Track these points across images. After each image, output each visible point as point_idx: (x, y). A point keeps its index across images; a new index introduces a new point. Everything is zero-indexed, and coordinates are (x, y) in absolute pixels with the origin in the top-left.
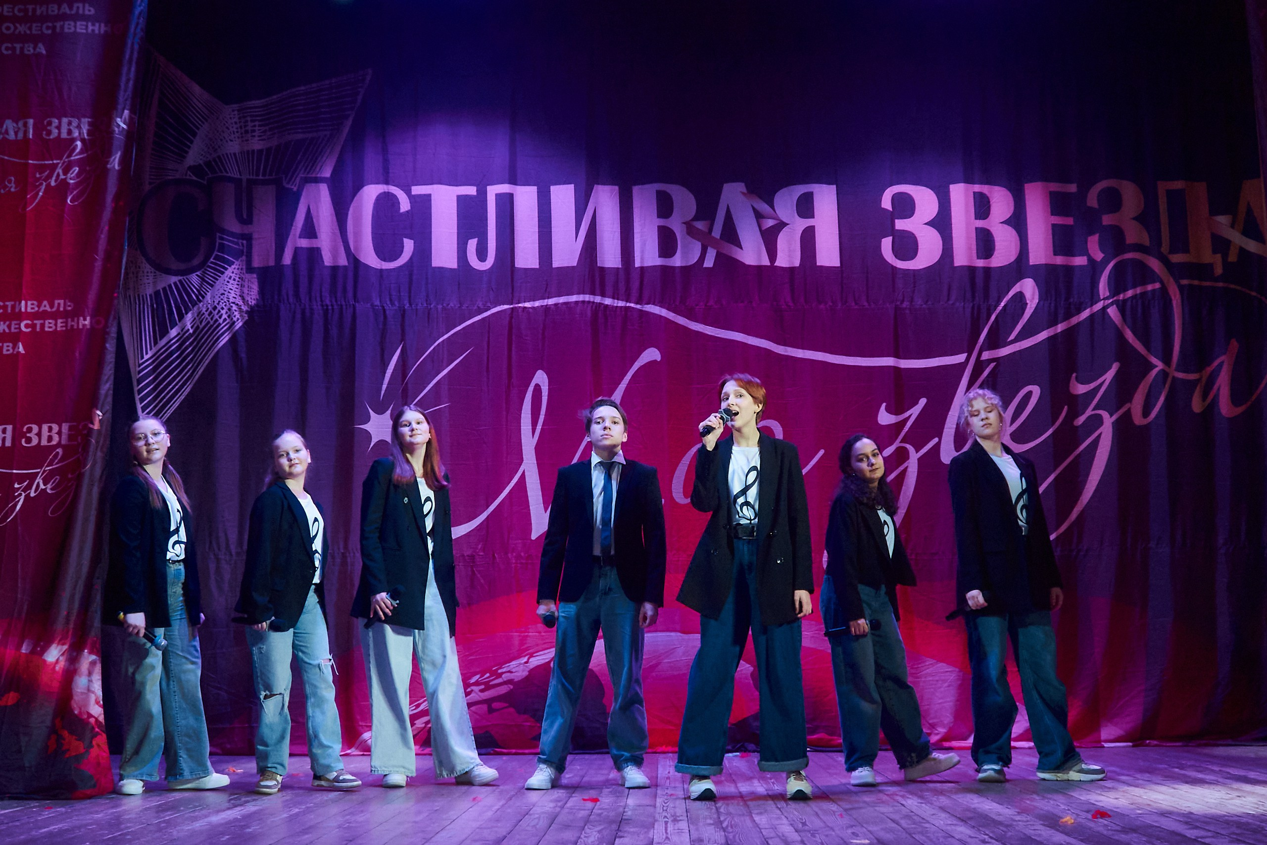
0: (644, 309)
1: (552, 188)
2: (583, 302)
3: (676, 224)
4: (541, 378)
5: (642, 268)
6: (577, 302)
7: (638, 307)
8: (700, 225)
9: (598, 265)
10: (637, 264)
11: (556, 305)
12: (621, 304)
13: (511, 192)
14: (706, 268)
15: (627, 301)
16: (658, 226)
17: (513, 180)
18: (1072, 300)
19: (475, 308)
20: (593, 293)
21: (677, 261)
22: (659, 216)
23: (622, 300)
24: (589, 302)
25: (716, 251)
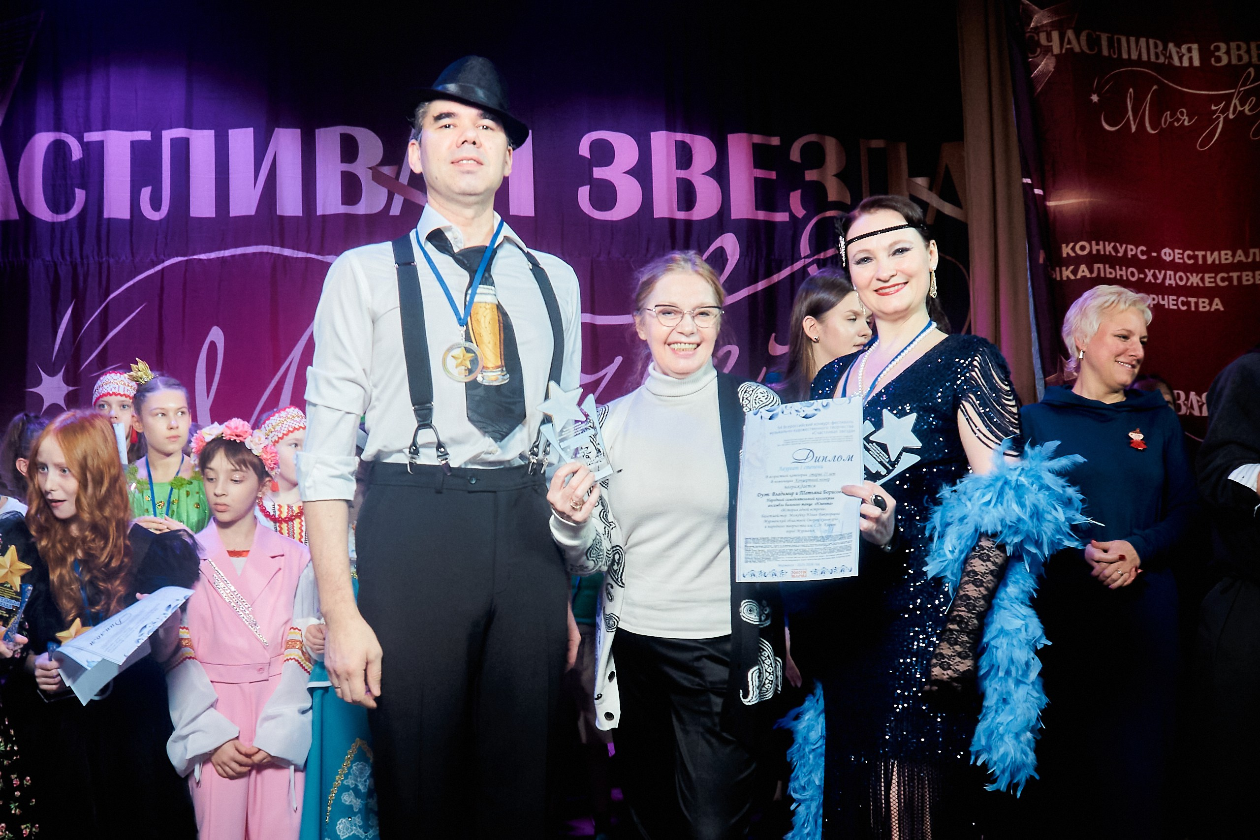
0: (325, 260)
1: (230, 131)
2: (261, 253)
3: (361, 168)
4: (216, 335)
5: (324, 216)
6: (254, 254)
7: (320, 257)
8: (387, 170)
9: (278, 213)
10: (319, 212)
11: (233, 256)
12: (301, 255)
13: (187, 136)
14: (392, 216)
15: (307, 252)
16: (342, 172)
17: (189, 124)
18: (773, 257)
19: (148, 260)
20: (273, 245)
21: (361, 209)
22: (343, 160)
23: (303, 251)
24: (267, 253)
25: (402, 198)
